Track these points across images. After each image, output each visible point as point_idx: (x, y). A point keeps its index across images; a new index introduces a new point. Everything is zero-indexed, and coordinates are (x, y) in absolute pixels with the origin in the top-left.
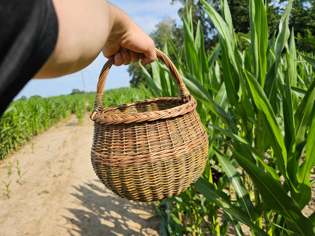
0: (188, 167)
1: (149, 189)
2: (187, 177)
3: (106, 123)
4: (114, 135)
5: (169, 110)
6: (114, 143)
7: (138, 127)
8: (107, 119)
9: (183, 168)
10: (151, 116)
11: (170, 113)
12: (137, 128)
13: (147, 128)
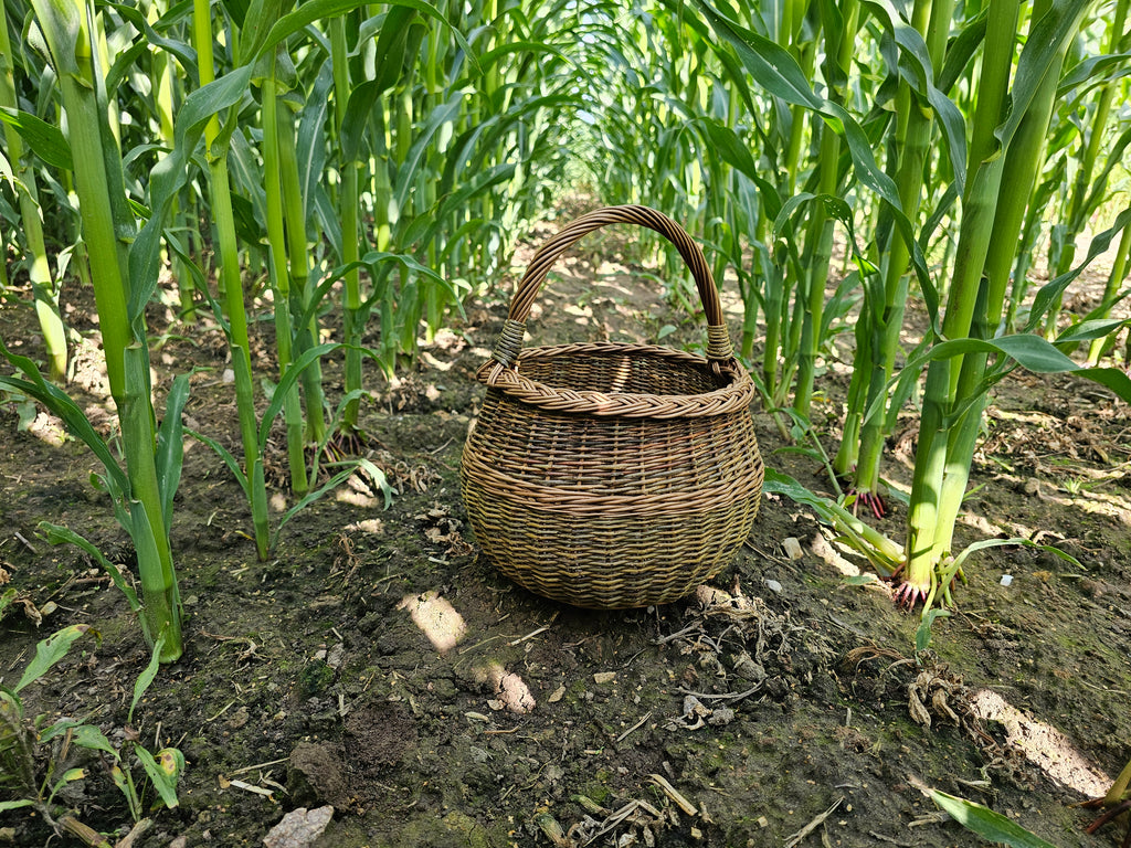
0: (719, 539)
1: (620, 577)
2: (709, 562)
3: (542, 404)
4: (556, 438)
5: (702, 397)
6: (556, 455)
7: (622, 427)
8: (546, 396)
9: (707, 539)
10: (661, 406)
11: (702, 405)
12: (620, 431)
13: (642, 433)
